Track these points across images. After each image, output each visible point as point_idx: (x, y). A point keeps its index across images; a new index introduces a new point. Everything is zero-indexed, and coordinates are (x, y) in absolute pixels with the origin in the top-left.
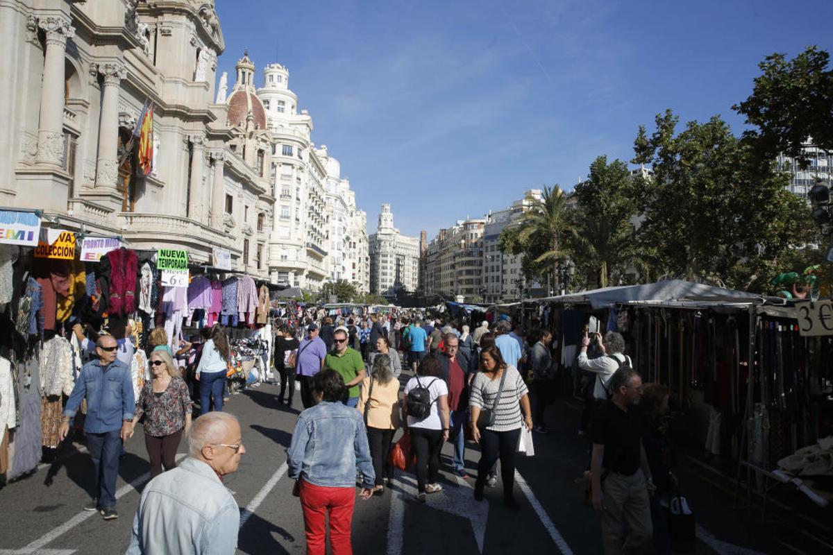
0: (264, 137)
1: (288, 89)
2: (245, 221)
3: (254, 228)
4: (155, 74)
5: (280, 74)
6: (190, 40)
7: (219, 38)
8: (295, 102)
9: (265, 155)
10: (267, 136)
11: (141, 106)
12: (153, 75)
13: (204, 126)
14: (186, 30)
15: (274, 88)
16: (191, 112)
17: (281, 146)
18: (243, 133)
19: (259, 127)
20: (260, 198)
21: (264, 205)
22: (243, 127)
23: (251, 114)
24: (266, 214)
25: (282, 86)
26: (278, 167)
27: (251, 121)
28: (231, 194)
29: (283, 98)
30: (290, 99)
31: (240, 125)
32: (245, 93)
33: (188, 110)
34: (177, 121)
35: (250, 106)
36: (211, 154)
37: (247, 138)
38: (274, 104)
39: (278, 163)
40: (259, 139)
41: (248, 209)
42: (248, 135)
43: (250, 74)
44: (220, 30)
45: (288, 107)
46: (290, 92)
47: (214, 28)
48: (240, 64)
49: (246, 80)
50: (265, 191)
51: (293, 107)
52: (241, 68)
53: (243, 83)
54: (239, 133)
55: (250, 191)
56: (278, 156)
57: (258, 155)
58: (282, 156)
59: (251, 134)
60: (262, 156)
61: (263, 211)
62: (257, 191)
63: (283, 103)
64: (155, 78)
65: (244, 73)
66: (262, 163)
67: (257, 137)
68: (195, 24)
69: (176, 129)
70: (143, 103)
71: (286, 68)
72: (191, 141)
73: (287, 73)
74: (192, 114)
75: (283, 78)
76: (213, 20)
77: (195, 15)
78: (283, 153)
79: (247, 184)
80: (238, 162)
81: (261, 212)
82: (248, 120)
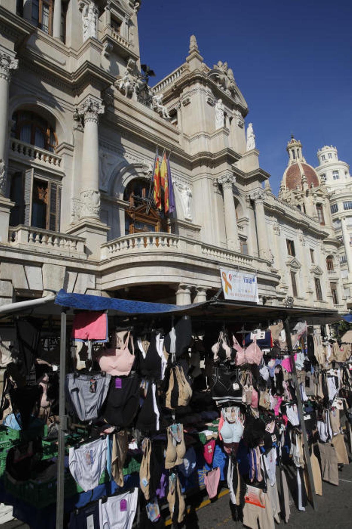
0: (319, 192)
1: (339, 160)
2: (313, 262)
3: (324, 267)
4: (178, 134)
5: (329, 153)
6: (207, 100)
7: (240, 99)
8: (347, 169)
9: (324, 207)
10: (321, 191)
11: (153, 155)
12: (176, 135)
13: (230, 167)
14: (201, 93)
15: (327, 164)
16: (215, 156)
17: (342, 203)
18: (301, 194)
19: (313, 186)
20: (325, 243)
21: (331, 248)
22: (299, 190)
23: (304, 177)
24: (335, 255)
25: (334, 159)
26: (343, 221)
27: (305, 183)
28: (291, 239)
29: (335, 168)
30: (342, 167)
31: (297, 189)
32: (297, 165)
33: (211, 155)
34: (204, 169)
35: (302, 172)
36: (250, 196)
37: (305, 197)
38: (330, 175)
39: (342, 217)
40: (315, 195)
41: (314, 252)
42: (304, 193)
43: (298, 150)
44: (239, 92)
45: (341, 173)
46: (340, 162)
47: (232, 90)
48: (289, 145)
49: (296, 155)
50: (328, 235)
51: (346, 173)
52: (290, 148)
53: (294, 158)
54: (297, 195)
55: (311, 236)
56: (342, 211)
57: (317, 209)
58: (344, 211)
59: (307, 192)
60: (321, 209)
61: (331, 253)
62: (321, 236)
63: (337, 172)
64: (179, 138)
65: (293, 151)
66: (322, 214)
67: (313, 194)
68: (209, 87)
69: (205, 175)
70: (155, 152)
71: (333, 146)
72: (219, 182)
73: (335, 150)
74: (215, 158)
75: (333, 155)
76: (229, 84)
77: (206, 78)
78: (345, 209)
79: (307, 230)
80: (295, 212)
81: (329, 254)
82: (303, 183)
